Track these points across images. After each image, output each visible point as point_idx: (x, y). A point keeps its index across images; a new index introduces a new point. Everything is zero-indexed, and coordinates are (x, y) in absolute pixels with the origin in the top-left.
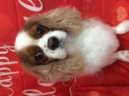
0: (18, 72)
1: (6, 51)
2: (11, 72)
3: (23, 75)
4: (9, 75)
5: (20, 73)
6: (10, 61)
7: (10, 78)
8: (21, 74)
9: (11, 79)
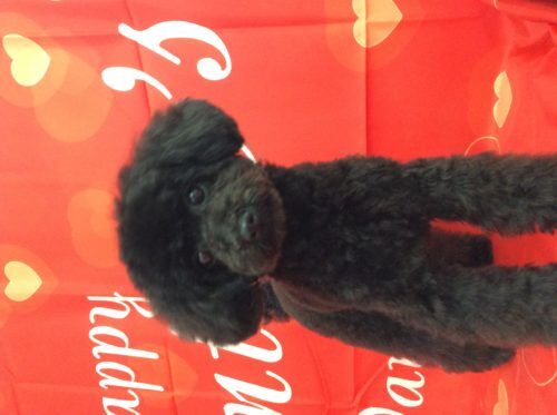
0: (159, 388)
1: (122, 308)
2: (137, 380)
4: (133, 389)
5: (166, 389)
6: (132, 346)
7: (132, 398)
8: (169, 395)
9: (136, 403)
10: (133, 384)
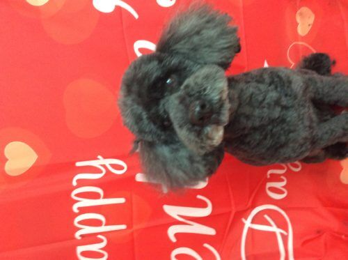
0: (123, 227)
1: (98, 171)
2: (107, 224)
3: (135, 235)
5: (129, 227)
6: (105, 197)
8: (130, 231)
9: (104, 244)
10: (103, 229)
